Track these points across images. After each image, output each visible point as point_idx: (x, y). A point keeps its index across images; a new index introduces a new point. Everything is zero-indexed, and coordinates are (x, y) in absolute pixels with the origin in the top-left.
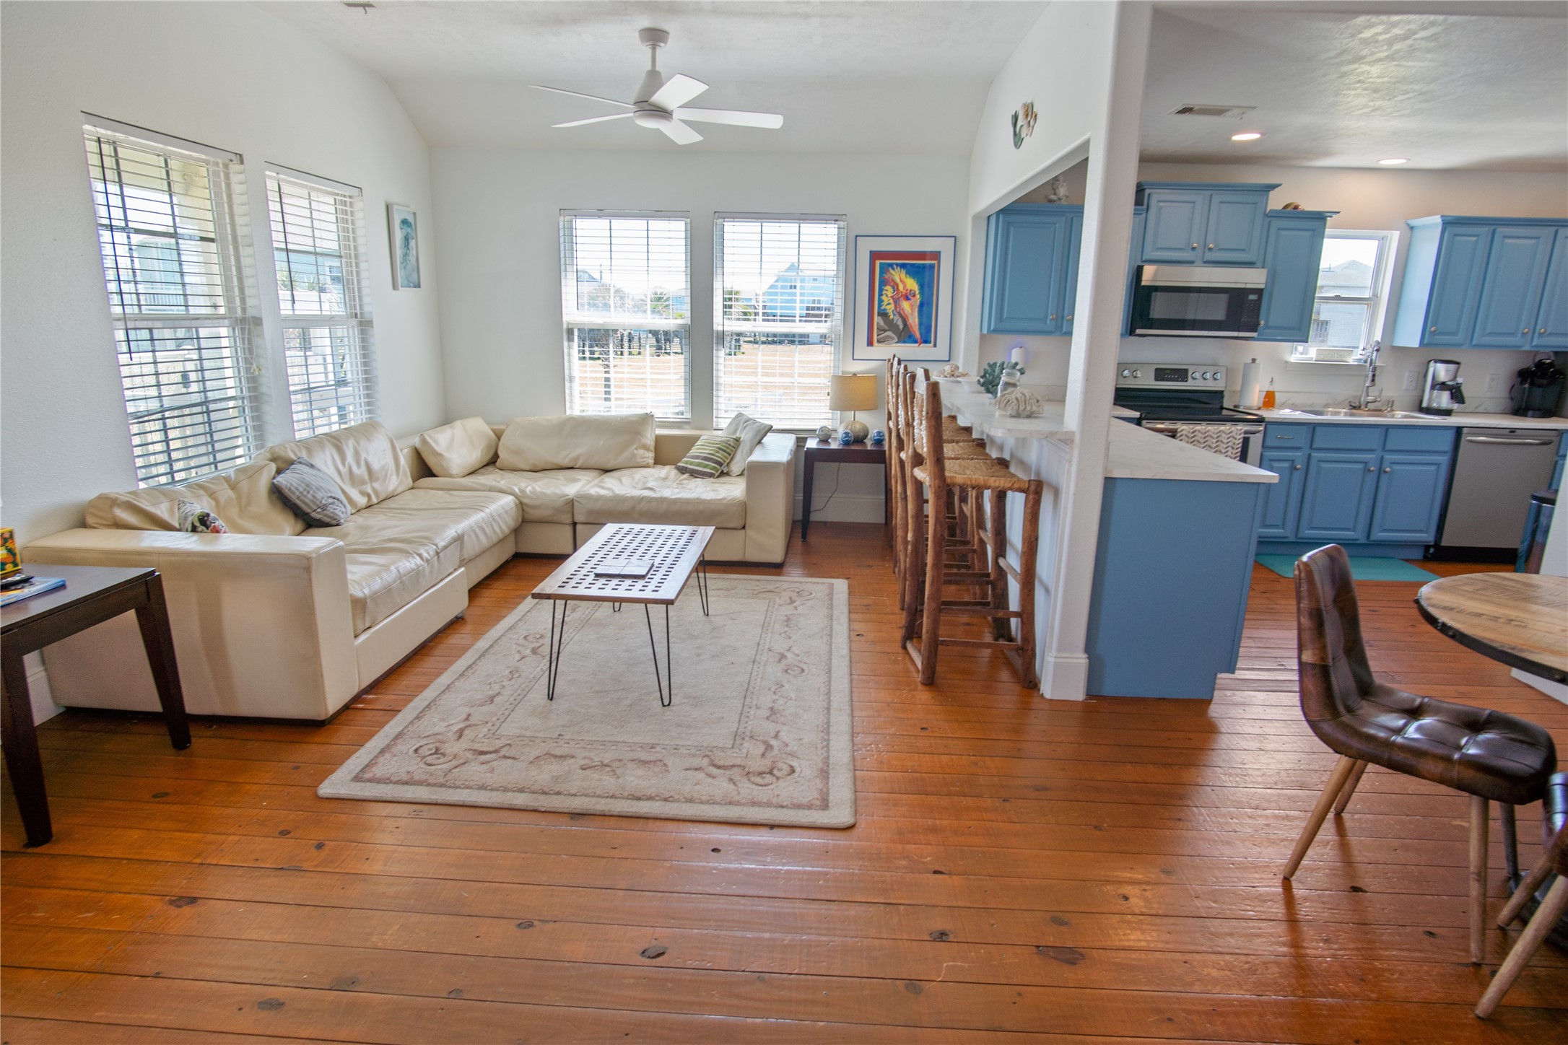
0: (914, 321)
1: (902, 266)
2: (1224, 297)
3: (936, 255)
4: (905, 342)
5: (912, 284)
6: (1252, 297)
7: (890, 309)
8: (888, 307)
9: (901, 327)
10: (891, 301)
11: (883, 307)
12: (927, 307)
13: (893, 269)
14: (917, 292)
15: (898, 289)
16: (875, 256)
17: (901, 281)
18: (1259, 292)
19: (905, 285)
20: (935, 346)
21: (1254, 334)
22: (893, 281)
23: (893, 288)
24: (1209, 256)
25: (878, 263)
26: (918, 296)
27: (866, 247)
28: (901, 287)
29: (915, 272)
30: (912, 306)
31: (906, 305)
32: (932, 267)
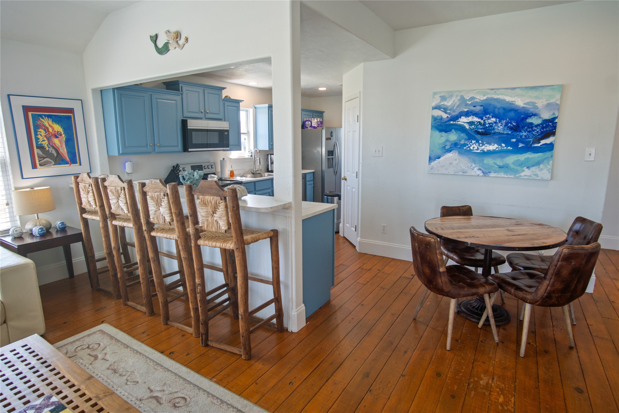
0: (63, 150)
2: (216, 133)
3: (71, 110)
4: (59, 164)
5: (58, 128)
6: (226, 133)
7: (45, 143)
8: (43, 143)
9: (55, 155)
10: (45, 139)
11: (40, 143)
12: (70, 141)
13: (42, 118)
14: (63, 133)
15: (48, 131)
17: (50, 126)
18: (228, 131)
19: (53, 129)
20: (80, 164)
21: (228, 149)
22: (44, 126)
23: (45, 130)
24: (208, 116)
25: (30, 113)
26: (64, 135)
27: (18, 103)
28: (50, 130)
30: (60, 142)
31: (56, 141)
32: (70, 117)
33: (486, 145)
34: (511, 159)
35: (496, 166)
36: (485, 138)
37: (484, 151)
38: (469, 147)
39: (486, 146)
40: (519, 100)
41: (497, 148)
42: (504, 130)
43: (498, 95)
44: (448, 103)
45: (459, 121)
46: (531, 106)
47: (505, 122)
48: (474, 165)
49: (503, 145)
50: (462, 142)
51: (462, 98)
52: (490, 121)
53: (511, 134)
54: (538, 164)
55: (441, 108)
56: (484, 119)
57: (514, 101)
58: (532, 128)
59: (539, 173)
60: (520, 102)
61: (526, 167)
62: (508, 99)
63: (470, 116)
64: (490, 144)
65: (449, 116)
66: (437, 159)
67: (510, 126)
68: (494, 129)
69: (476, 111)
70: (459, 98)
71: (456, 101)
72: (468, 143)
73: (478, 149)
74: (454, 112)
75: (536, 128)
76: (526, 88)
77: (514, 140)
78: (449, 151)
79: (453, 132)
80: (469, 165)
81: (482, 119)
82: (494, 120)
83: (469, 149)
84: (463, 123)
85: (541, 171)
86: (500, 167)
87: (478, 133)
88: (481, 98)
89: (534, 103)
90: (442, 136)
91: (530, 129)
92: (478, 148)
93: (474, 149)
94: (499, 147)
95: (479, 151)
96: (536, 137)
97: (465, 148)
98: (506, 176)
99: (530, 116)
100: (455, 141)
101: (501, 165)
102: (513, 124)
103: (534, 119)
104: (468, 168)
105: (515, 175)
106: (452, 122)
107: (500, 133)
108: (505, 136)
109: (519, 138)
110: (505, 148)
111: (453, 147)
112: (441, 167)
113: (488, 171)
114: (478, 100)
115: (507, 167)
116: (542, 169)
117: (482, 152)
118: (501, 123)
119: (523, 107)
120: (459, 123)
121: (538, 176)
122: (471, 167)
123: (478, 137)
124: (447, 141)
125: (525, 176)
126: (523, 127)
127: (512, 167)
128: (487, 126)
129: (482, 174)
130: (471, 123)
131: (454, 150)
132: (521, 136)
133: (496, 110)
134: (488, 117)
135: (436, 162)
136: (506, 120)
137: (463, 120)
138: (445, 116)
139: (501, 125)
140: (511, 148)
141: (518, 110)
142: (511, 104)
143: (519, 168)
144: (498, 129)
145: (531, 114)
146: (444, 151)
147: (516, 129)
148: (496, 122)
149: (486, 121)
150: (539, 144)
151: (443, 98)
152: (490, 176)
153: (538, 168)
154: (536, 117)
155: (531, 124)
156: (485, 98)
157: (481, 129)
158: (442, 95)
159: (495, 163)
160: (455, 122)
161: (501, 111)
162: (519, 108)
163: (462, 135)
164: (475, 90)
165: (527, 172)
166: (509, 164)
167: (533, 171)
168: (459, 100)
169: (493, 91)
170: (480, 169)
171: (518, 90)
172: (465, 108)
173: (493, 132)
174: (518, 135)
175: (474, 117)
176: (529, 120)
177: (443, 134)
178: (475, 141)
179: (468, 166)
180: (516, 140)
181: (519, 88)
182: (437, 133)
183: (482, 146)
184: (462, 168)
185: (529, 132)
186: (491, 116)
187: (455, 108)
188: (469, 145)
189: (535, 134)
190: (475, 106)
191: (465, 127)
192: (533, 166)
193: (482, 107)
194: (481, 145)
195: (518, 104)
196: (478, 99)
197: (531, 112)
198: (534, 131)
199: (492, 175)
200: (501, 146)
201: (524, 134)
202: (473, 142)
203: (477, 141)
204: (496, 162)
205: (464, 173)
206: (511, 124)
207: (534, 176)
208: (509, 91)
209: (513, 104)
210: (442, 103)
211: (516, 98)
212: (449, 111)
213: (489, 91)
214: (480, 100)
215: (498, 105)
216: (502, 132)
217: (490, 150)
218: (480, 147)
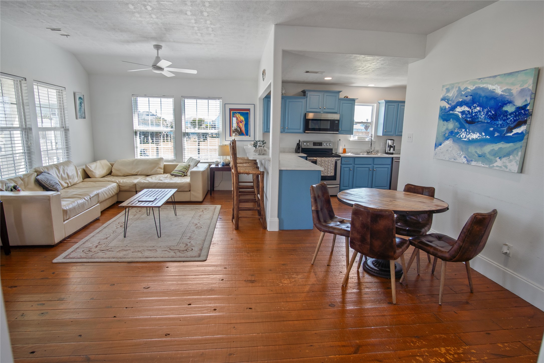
0: (243, 129)
1: (239, 113)
3: (249, 110)
4: (241, 135)
6: (336, 122)
9: (240, 131)
10: (236, 124)
12: (247, 125)
13: (236, 114)
14: (244, 120)
15: (238, 120)
16: (231, 110)
18: (338, 121)
19: (240, 118)
20: (250, 136)
21: (338, 132)
22: (237, 117)
24: (325, 110)
25: (232, 112)
26: (244, 122)
27: (228, 107)
28: (239, 119)
29: (242, 114)
31: (241, 124)
32: (248, 113)
33: (471, 133)
34: (488, 148)
35: (477, 155)
36: (472, 127)
37: (469, 139)
38: (460, 136)
39: (471, 135)
40: (499, 87)
41: (479, 137)
42: (485, 119)
43: (483, 84)
44: (450, 95)
45: (455, 111)
46: (506, 93)
47: (487, 111)
48: (461, 153)
49: (483, 134)
50: (456, 131)
51: (459, 88)
52: (476, 110)
53: (490, 122)
54: (508, 154)
55: (446, 99)
56: (472, 108)
57: (495, 89)
58: (507, 116)
59: (508, 164)
60: (499, 90)
61: (498, 158)
62: (490, 87)
63: (463, 106)
64: (474, 133)
65: (450, 106)
66: (439, 146)
67: (490, 115)
68: (478, 118)
69: (467, 100)
70: (457, 89)
71: (456, 92)
72: (460, 132)
73: (465, 138)
74: (453, 102)
75: (510, 117)
76: (505, 74)
77: (492, 129)
78: (447, 139)
79: (451, 121)
80: (459, 152)
81: (470, 108)
82: (478, 108)
83: (459, 137)
84: (458, 113)
85: (510, 162)
86: (480, 156)
87: (467, 122)
88: (471, 88)
89: (510, 90)
90: (444, 125)
91: (505, 118)
92: (466, 136)
93: (463, 137)
94: (481, 136)
95: (466, 140)
96: (509, 127)
97: (457, 136)
98: (483, 165)
99: (506, 104)
100: (452, 129)
101: (480, 154)
102: (492, 113)
103: (509, 106)
104: (458, 155)
105: (489, 165)
106: (451, 112)
107: (482, 122)
108: (485, 124)
109: (496, 126)
110: (484, 137)
111: (450, 135)
112: (441, 153)
113: (470, 159)
114: (469, 91)
115: (484, 156)
116: (511, 160)
117: (468, 140)
118: (484, 112)
119: (501, 95)
120: (456, 112)
121: (507, 168)
122: (459, 154)
123: (467, 125)
124: (447, 129)
125: (497, 166)
126: (500, 115)
127: (488, 156)
128: (474, 115)
129: (466, 162)
130: (463, 113)
131: (450, 138)
132: (497, 125)
133: (481, 99)
134: (475, 106)
135: (439, 148)
136: (488, 108)
137: (459, 109)
138: (447, 106)
139: (483, 114)
140: (489, 137)
141: (497, 98)
142: (492, 92)
143: (492, 158)
144: (481, 118)
145: (507, 102)
146: (445, 138)
147: (494, 118)
148: (480, 111)
149: (473, 110)
150: (511, 133)
151: (448, 90)
152: (472, 164)
153: (508, 159)
154: (511, 105)
155: (506, 112)
156: (474, 88)
157: (469, 118)
158: (447, 87)
159: (476, 152)
160: (453, 112)
161: (484, 100)
162: (497, 96)
163: (457, 124)
164: (468, 81)
165: (499, 163)
166: (486, 153)
167: (504, 162)
168: (457, 91)
169: (480, 81)
170: (465, 157)
171: (498, 78)
172: (460, 98)
173: (477, 120)
174: (495, 123)
175: (465, 107)
176: (505, 108)
177: (445, 122)
178: (464, 130)
179: (458, 154)
180: (493, 129)
181: (499, 75)
182: (442, 122)
183: (469, 135)
184: (454, 155)
185: (504, 120)
186: (477, 106)
187: (454, 99)
188: (460, 134)
189: (509, 122)
190: (467, 96)
191: (459, 117)
192: (504, 156)
193: (472, 97)
194: (468, 133)
195: (497, 92)
196: (469, 89)
197: (507, 100)
198: (508, 119)
199: (473, 163)
200: (482, 134)
201: (500, 122)
202: (463, 130)
203: (466, 130)
204: (476, 150)
205: (455, 160)
206: (491, 112)
207: (503, 167)
208: (492, 79)
209: (493, 92)
210: (447, 95)
211: (496, 85)
212: (450, 102)
213: (477, 80)
214: (471, 90)
215: (483, 94)
216: (483, 121)
217: (473, 139)
218: (467, 135)
